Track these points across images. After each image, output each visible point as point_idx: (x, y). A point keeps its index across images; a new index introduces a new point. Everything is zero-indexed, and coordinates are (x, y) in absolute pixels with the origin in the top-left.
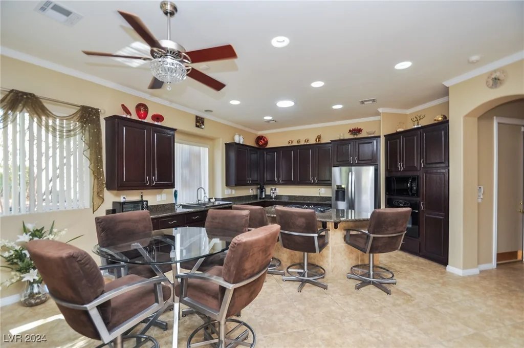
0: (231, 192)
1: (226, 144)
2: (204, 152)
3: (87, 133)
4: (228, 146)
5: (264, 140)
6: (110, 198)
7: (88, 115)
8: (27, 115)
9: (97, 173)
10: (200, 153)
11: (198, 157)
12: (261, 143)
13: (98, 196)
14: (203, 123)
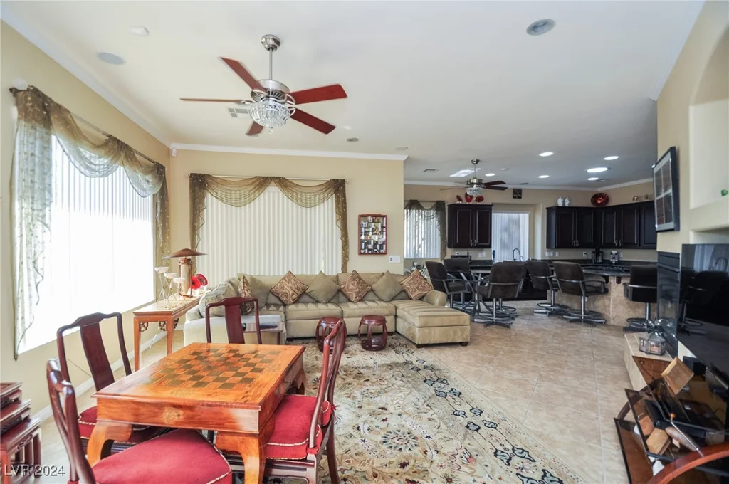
0: (554, 254)
1: (548, 209)
2: (524, 218)
3: (439, 216)
4: (549, 210)
5: (603, 197)
6: (450, 253)
7: (439, 206)
8: (414, 211)
9: (443, 238)
10: (519, 219)
11: (518, 223)
12: (599, 202)
13: (443, 252)
14: (520, 193)
